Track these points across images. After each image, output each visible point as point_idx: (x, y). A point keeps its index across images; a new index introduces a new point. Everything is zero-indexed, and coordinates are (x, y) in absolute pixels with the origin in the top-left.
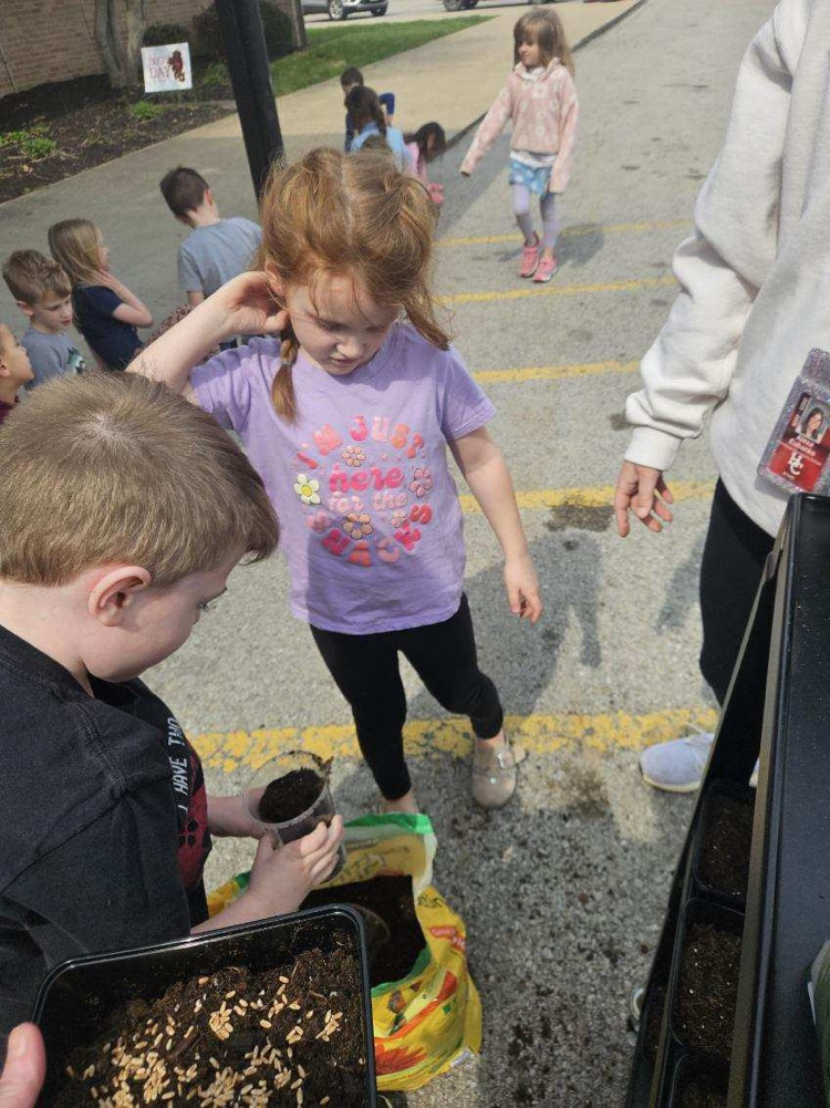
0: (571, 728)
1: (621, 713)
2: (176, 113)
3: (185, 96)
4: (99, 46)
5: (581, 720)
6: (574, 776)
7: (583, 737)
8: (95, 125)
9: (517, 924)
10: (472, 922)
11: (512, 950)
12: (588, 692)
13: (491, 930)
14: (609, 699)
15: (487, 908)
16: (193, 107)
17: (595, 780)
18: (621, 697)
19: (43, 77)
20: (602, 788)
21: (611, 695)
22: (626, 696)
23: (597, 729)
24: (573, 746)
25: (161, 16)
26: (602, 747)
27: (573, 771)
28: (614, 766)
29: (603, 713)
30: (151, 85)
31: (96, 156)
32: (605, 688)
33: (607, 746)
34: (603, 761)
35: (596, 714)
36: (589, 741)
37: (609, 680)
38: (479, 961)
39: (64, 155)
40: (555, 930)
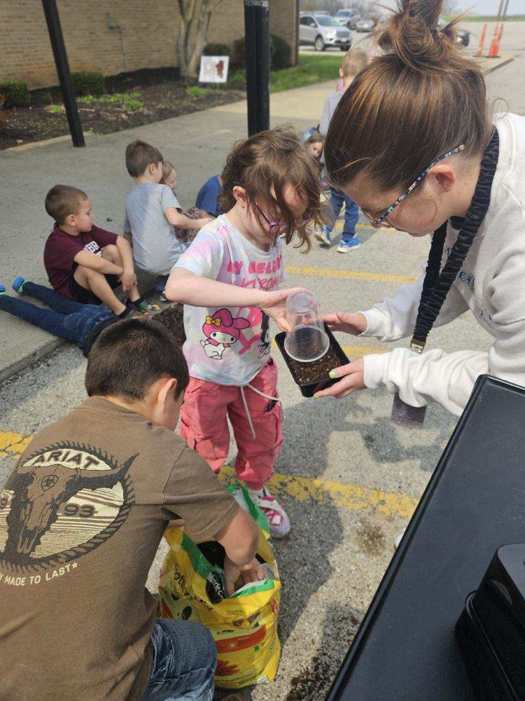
0: (371, 497)
1: (404, 495)
2: (214, 95)
3: (221, 86)
4: (178, 51)
5: (378, 494)
6: (366, 527)
7: (378, 504)
8: (167, 96)
9: (313, 609)
10: (286, 601)
11: (307, 624)
12: (386, 478)
13: (297, 608)
14: (399, 485)
15: (297, 594)
16: (224, 93)
17: (380, 532)
18: (407, 485)
19: (143, 65)
20: (383, 538)
21: (400, 483)
22: (409, 485)
23: (387, 502)
24: (370, 509)
25: (216, 39)
26: (388, 513)
27: (367, 525)
28: (393, 526)
29: (393, 492)
30: (204, 78)
31: (164, 115)
32: (397, 478)
33: (391, 514)
34: (387, 522)
35: (388, 492)
36: (380, 508)
37: (401, 473)
38: (285, 625)
39: (146, 112)
40: (336, 619)
